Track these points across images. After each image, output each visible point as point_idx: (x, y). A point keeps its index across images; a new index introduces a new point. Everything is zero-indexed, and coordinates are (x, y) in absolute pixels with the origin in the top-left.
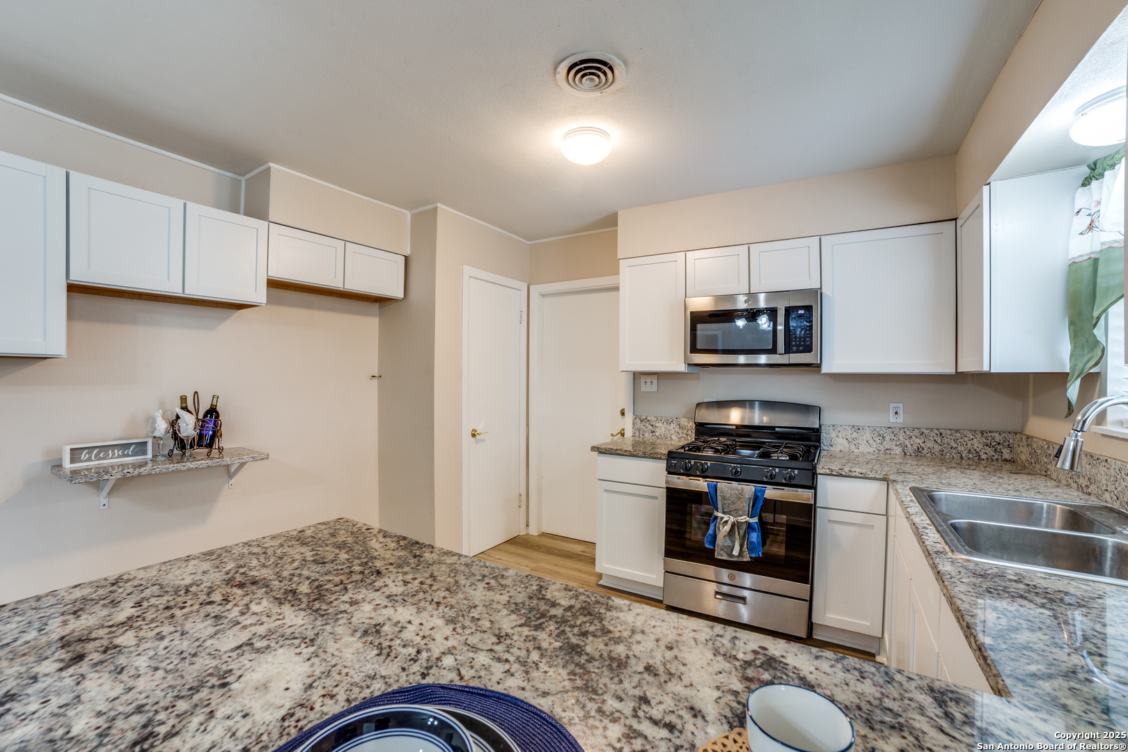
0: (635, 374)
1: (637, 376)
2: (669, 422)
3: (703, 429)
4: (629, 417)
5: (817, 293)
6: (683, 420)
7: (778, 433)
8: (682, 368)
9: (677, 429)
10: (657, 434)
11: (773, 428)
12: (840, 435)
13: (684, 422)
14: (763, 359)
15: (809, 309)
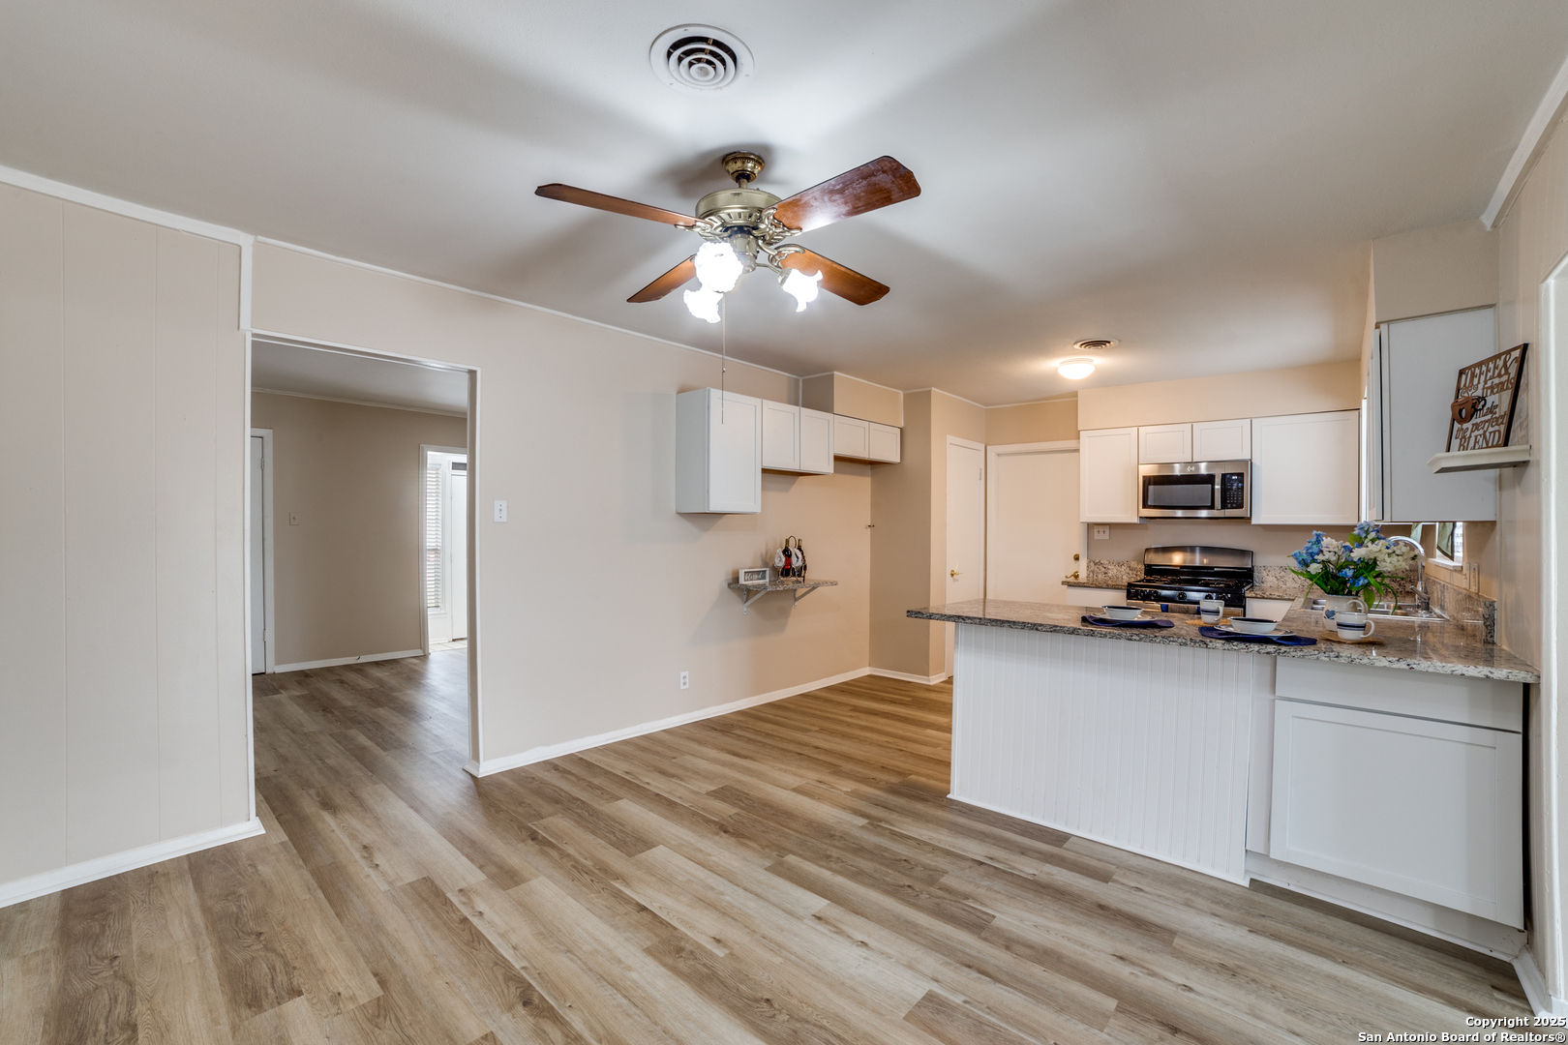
0: (1088, 524)
1: (1091, 527)
2: (1120, 564)
3: (1150, 570)
4: (1083, 562)
5: (1248, 463)
6: (1133, 563)
7: (1217, 572)
8: (1135, 520)
9: (1128, 570)
10: (1110, 575)
11: (1213, 568)
12: (1270, 574)
13: (1134, 564)
14: (1204, 513)
15: (1241, 475)
